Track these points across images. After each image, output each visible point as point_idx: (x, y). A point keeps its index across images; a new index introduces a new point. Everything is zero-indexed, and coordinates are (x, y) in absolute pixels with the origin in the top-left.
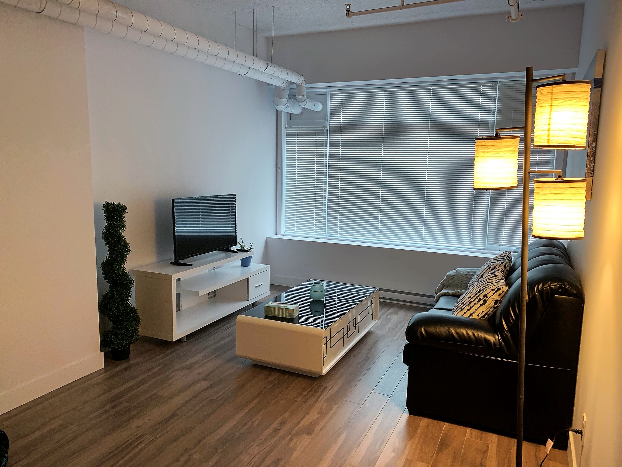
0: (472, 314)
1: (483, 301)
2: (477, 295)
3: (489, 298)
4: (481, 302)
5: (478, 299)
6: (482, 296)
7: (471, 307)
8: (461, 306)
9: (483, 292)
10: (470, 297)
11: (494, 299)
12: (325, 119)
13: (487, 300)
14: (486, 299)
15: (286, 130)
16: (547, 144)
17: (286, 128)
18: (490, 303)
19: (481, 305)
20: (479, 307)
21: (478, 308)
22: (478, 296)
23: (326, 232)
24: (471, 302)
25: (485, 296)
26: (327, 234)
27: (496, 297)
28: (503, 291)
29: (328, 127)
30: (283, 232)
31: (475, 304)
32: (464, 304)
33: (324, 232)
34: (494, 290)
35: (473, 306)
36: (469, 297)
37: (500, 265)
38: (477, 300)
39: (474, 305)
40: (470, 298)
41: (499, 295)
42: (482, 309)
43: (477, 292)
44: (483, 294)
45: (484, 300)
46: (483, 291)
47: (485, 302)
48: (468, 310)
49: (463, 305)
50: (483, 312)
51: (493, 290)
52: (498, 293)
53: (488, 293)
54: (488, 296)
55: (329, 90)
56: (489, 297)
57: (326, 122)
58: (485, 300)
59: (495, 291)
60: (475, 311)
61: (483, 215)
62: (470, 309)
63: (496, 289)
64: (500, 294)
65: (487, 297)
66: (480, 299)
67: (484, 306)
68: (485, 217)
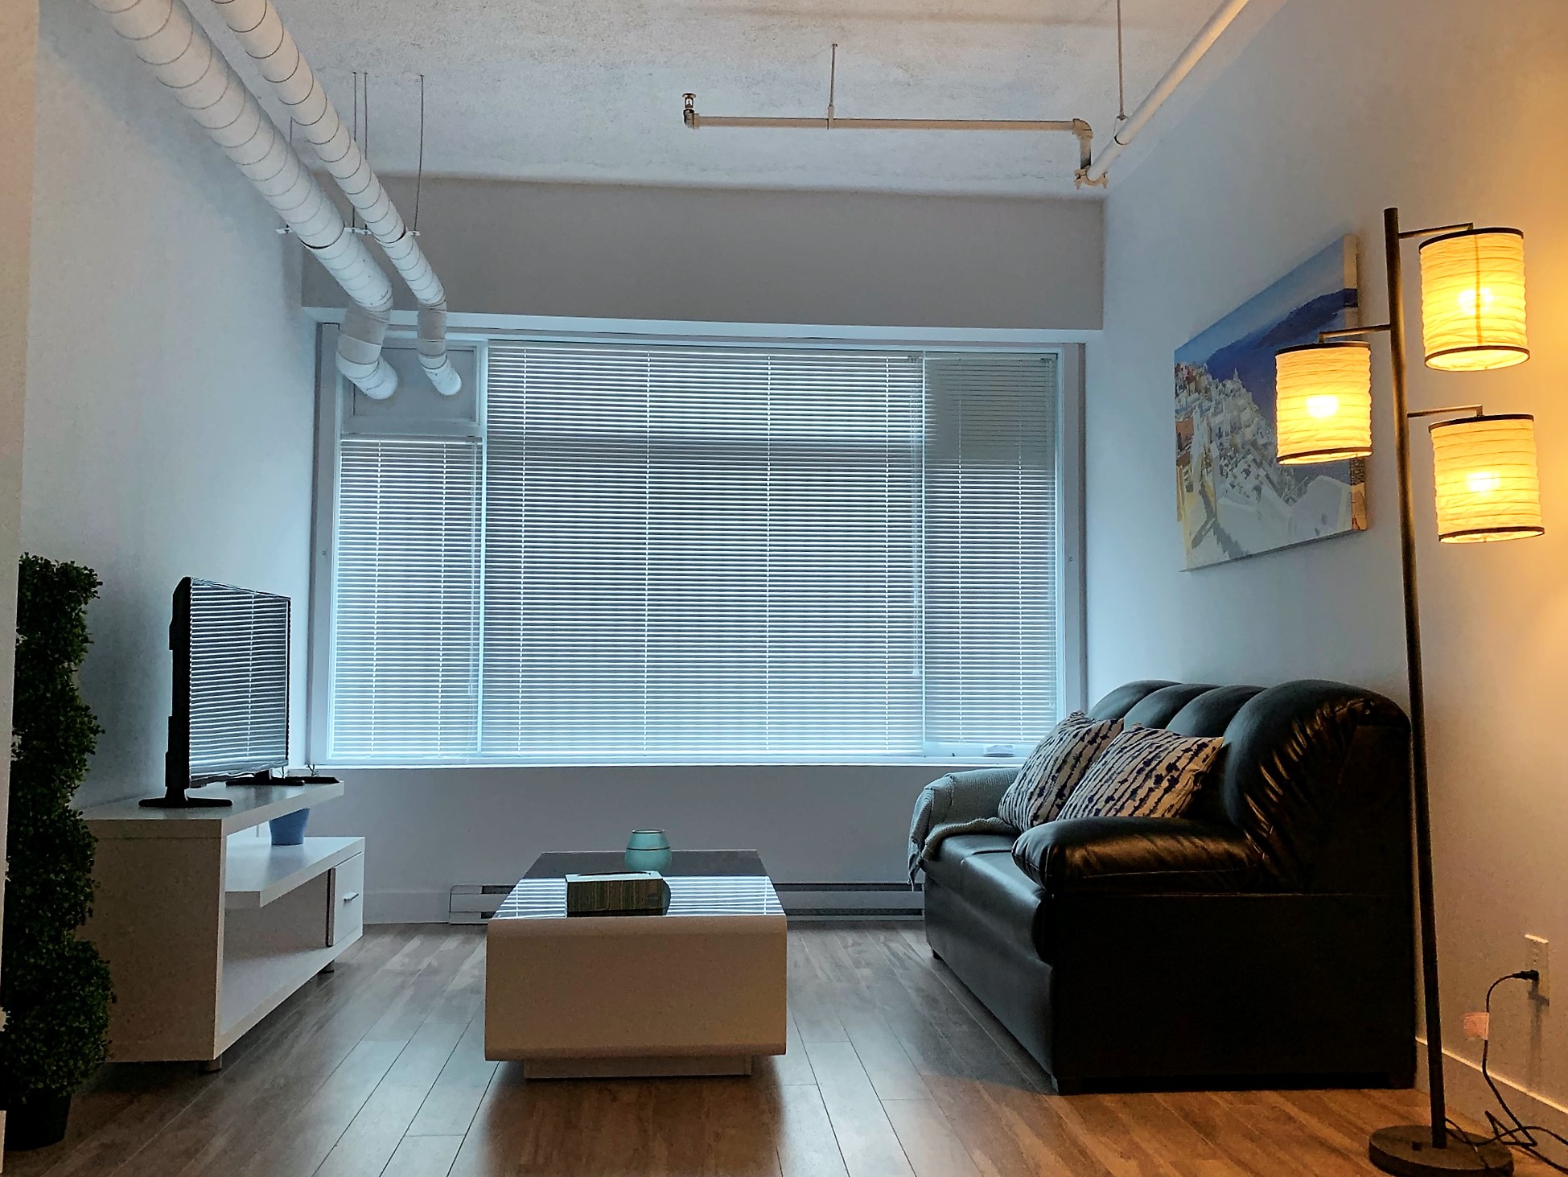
1: (1168, 780)
3: (1182, 772)
4: (1165, 784)
5: (1153, 778)
6: (1161, 770)
7: (1142, 800)
9: (1161, 761)
10: (1126, 780)
11: (1194, 771)
13: (1179, 776)
14: (1175, 774)
15: (343, 444)
17: (342, 436)
18: (1186, 782)
19: (1167, 791)
20: (1161, 797)
21: (1159, 800)
22: (1150, 771)
23: (479, 741)
25: (1171, 767)
26: (482, 750)
27: (1198, 765)
28: (1214, 748)
29: (485, 440)
30: (331, 754)
31: (1151, 790)
33: (472, 744)
34: (1189, 749)
35: (1147, 796)
36: (1122, 783)
38: (1150, 783)
39: (1148, 793)
40: (1126, 785)
41: (1204, 761)
42: (1168, 800)
43: (1141, 765)
44: (1165, 764)
45: (1169, 777)
47: (1174, 782)
48: (1136, 808)
49: (1112, 803)
50: (1172, 806)
51: (1185, 751)
52: (1202, 755)
53: (1176, 761)
54: (1180, 765)
55: (483, 338)
56: (1184, 768)
58: (1172, 776)
59: (1192, 753)
60: (1154, 807)
61: (912, 667)
62: (1140, 804)
63: (1195, 747)
64: (1207, 757)
65: (1177, 770)
66: (1159, 779)
67: (1174, 792)
68: (915, 672)
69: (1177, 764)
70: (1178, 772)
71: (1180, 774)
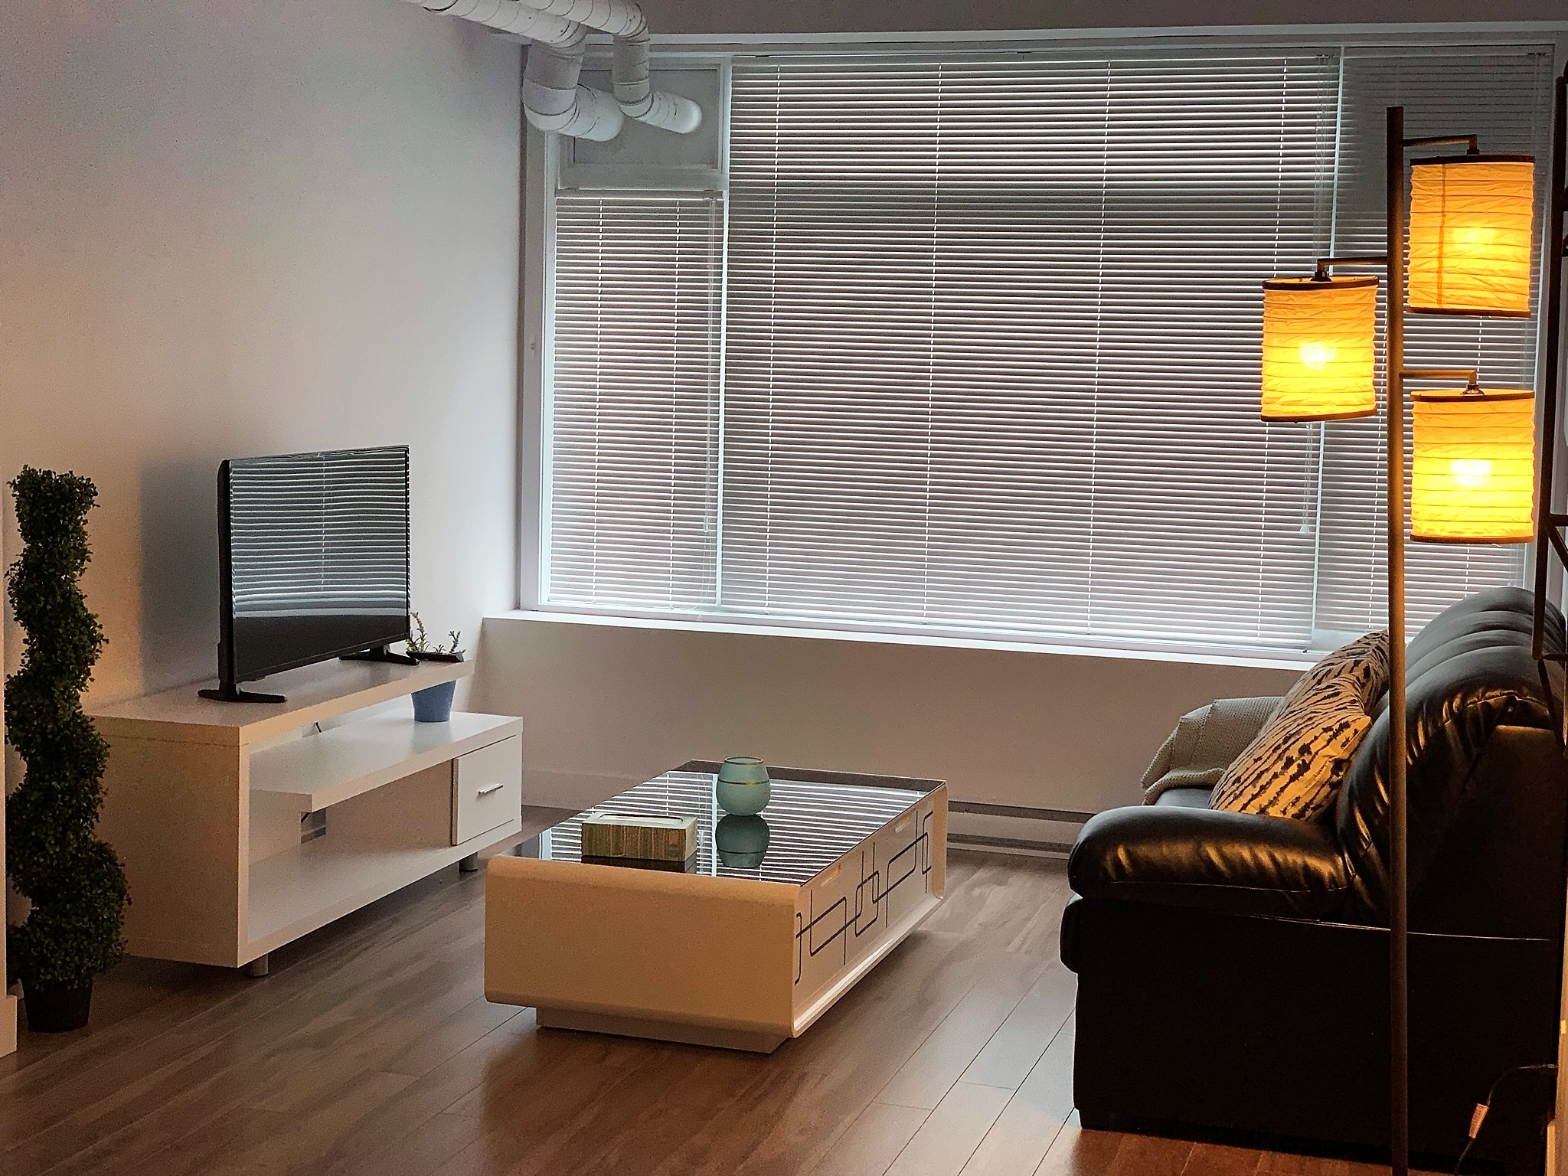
0: (1266, 807)
1: (1299, 765)
2: (1279, 751)
3: (1314, 756)
4: (1293, 769)
5: (1284, 760)
6: (1294, 752)
7: (1263, 788)
8: (1234, 788)
9: (1298, 740)
10: (1260, 758)
11: (1331, 757)
12: (714, 162)
13: (1310, 762)
14: (1307, 758)
15: (559, 202)
16: (1435, 306)
17: (557, 192)
18: (1320, 769)
19: (1293, 778)
20: (1286, 786)
21: (1282, 789)
22: (1284, 752)
23: (719, 595)
24: (1262, 773)
25: (1305, 749)
26: (723, 602)
27: (1336, 751)
28: (1356, 731)
29: (726, 194)
30: (545, 597)
31: (1275, 776)
32: (1242, 780)
33: (709, 595)
34: (1330, 729)
35: (1269, 783)
36: (1256, 761)
37: (1353, 668)
38: (1281, 764)
39: (1271, 780)
40: (1260, 763)
41: (1343, 745)
42: (1297, 789)
43: (1281, 741)
44: (1299, 745)
45: (1301, 762)
46: (1298, 737)
47: (1304, 768)
48: (1254, 797)
49: (1237, 785)
50: (1298, 799)
51: (1325, 730)
52: (1341, 738)
53: (1312, 742)
54: (1313, 748)
55: (729, 55)
56: (1316, 753)
57: (717, 173)
58: (1303, 761)
59: (1331, 733)
60: (1274, 798)
61: (1300, 522)
62: (1259, 792)
63: (1337, 726)
64: (1348, 740)
65: (1310, 753)
66: (1290, 762)
67: (1302, 781)
68: (1304, 529)
69: (1311, 746)
70: (1311, 757)
71: (1312, 760)
